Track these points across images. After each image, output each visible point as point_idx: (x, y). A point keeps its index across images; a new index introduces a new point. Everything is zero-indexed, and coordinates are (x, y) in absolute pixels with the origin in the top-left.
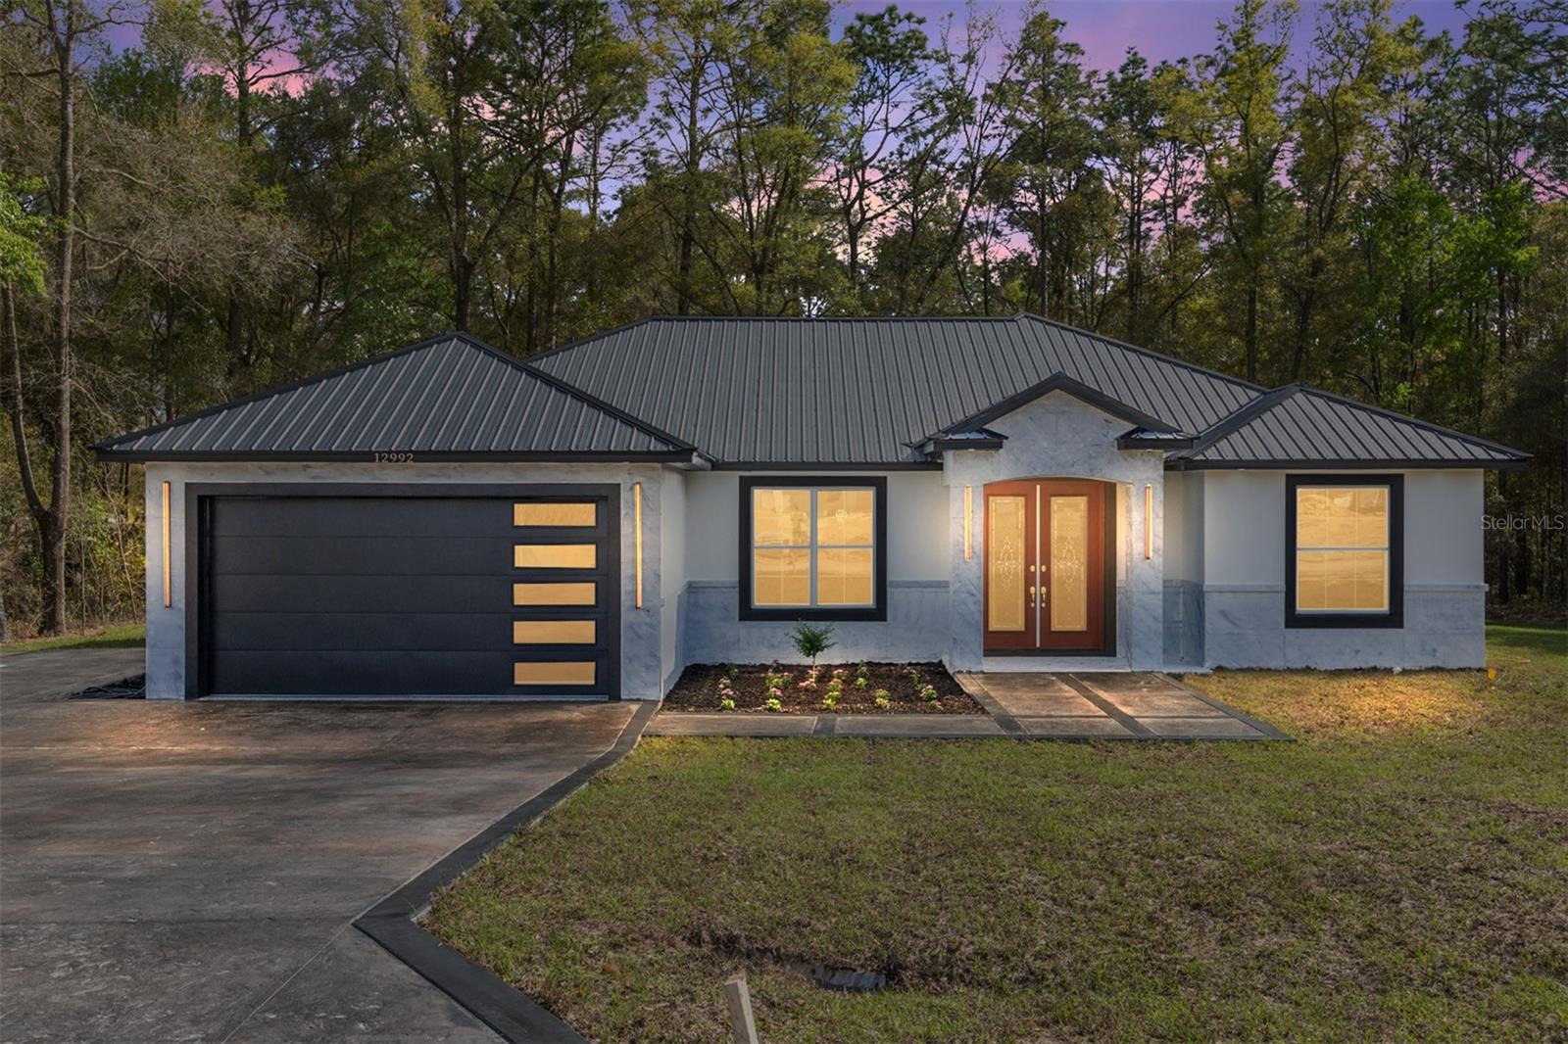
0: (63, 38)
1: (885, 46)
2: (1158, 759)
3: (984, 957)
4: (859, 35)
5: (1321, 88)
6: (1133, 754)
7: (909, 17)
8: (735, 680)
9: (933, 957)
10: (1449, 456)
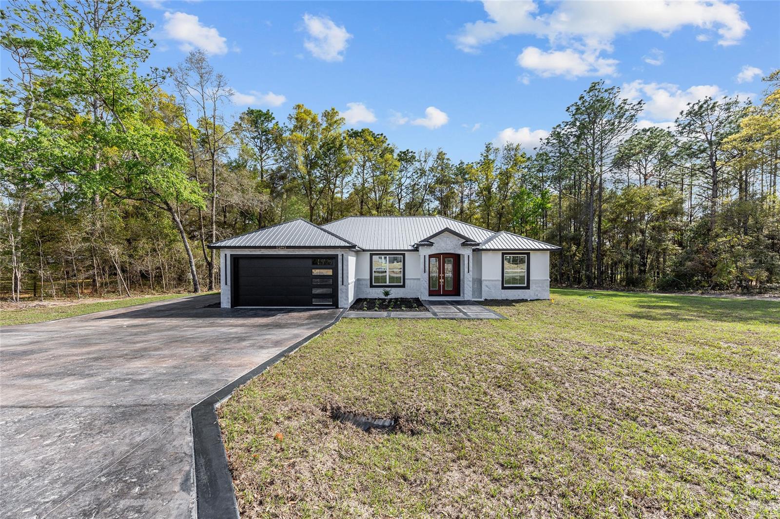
0: (213, 151)
1: (407, 159)
2: (474, 325)
3: (429, 413)
4: (401, 156)
5: (504, 167)
6: (467, 323)
7: (412, 152)
8: (368, 302)
9: (411, 413)
10: (541, 248)
